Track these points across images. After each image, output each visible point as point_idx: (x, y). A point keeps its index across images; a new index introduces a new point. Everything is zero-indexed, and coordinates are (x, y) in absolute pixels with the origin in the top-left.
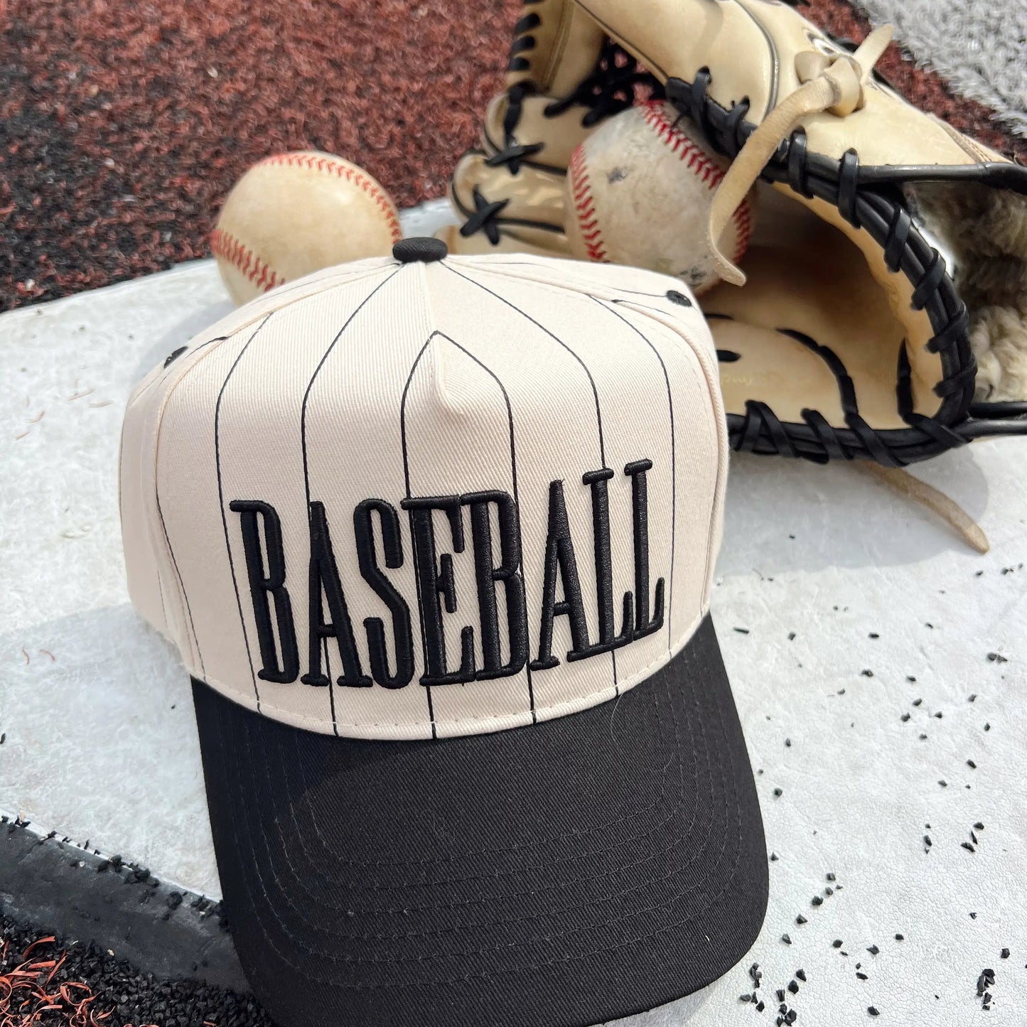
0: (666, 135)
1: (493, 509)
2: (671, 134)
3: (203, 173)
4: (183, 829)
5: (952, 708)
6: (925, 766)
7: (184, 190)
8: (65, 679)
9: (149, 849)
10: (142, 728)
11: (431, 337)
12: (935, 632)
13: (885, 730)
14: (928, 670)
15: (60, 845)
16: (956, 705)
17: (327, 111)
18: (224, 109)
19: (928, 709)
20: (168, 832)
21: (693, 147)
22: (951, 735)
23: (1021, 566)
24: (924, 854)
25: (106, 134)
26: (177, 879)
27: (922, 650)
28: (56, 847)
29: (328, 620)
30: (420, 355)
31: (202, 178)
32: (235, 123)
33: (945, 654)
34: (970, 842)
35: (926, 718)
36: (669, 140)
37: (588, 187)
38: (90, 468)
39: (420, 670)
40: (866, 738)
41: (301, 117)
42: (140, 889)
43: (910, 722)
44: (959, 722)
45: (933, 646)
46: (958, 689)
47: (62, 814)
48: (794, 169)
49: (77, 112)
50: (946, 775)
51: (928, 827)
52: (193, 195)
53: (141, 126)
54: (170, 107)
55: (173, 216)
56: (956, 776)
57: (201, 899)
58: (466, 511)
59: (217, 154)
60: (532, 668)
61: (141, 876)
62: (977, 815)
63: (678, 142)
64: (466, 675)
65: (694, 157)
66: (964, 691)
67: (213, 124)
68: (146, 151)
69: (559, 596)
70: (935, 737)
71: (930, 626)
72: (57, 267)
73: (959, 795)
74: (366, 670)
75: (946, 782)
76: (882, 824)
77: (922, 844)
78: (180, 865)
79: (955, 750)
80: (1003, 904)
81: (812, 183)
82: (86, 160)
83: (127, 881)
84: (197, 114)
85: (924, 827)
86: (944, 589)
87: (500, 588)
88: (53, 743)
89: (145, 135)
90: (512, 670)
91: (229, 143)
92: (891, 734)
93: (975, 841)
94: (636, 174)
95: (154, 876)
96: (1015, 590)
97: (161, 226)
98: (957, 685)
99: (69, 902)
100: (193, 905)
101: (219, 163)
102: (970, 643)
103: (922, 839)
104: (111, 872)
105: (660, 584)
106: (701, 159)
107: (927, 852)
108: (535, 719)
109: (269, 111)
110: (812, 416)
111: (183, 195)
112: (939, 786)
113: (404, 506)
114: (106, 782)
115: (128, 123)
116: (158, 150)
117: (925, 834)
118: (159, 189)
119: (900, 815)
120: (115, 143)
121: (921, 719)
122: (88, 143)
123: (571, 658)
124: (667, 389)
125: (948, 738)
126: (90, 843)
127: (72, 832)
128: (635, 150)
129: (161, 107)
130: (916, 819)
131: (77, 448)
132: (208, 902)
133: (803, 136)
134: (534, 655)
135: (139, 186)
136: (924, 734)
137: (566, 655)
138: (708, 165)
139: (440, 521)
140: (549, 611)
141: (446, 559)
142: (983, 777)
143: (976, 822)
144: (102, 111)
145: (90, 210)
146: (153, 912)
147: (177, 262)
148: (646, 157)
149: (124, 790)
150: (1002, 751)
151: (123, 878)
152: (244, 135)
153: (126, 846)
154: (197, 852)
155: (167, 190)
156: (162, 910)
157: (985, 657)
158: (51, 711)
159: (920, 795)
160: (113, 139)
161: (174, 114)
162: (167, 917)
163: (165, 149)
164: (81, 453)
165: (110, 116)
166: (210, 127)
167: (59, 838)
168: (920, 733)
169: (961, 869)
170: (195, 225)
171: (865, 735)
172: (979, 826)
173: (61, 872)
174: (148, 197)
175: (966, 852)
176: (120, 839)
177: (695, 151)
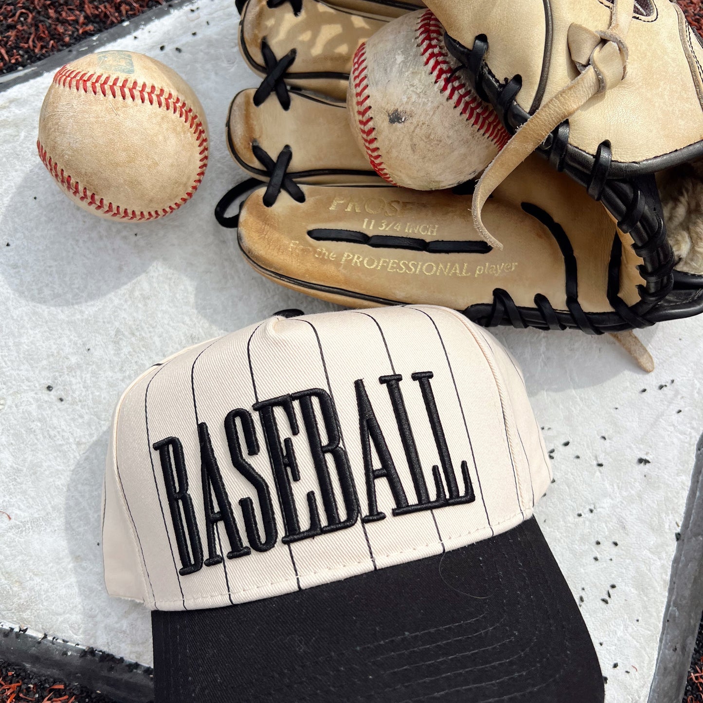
4: (128, 632)
5: (609, 501)
6: (587, 547)
8: (22, 531)
9: (110, 644)
10: (84, 564)
12: (608, 441)
13: (565, 522)
14: (598, 474)
15: (52, 642)
16: (612, 499)
20: (119, 634)
22: (606, 522)
23: (673, 381)
27: (596, 458)
28: (51, 644)
33: (611, 460)
34: (607, 597)
40: (552, 530)
42: (110, 665)
44: (612, 512)
45: (604, 454)
46: (616, 487)
50: (599, 553)
51: (583, 589)
56: (605, 552)
61: (108, 658)
62: (613, 578)
71: (604, 438)
73: (605, 565)
75: (598, 557)
78: (131, 653)
79: (607, 533)
80: (619, 634)
83: (101, 661)
85: (580, 589)
86: (617, 406)
88: (28, 581)
92: (569, 525)
93: (609, 596)
96: (666, 403)
98: (615, 485)
102: (628, 450)
103: (579, 598)
107: (580, 606)
110: (541, 300)
112: (594, 560)
114: (71, 605)
117: (581, 595)
130: (577, 585)
142: (621, 552)
143: (612, 584)
150: (635, 531)
151: (98, 659)
153: (95, 642)
154: (140, 645)
157: (636, 460)
158: (20, 558)
159: (581, 567)
167: (50, 638)
169: (599, 615)
171: (552, 527)
172: (613, 587)
173: (58, 658)
175: (603, 603)
176: (90, 639)
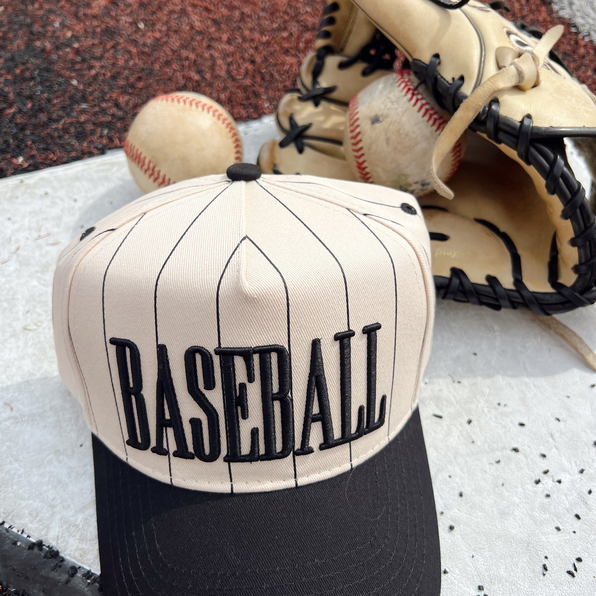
0: (409, 95)
1: (274, 357)
2: (413, 95)
3: (130, 91)
4: (81, 527)
5: (568, 476)
6: (547, 516)
7: (117, 102)
8: (18, 422)
9: (59, 538)
10: (61, 458)
11: (241, 242)
12: (562, 424)
13: (523, 489)
14: (554, 450)
15: (7, 530)
16: (571, 475)
17: (209, 53)
18: (146, 50)
19: (552, 476)
20: (71, 527)
21: (427, 104)
22: (566, 495)
24: (542, 576)
25: (74, 63)
26: (75, 558)
27: (552, 436)
28: (5, 531)
29: (167, 416)
30: (232, 255)
31: (130, 94)
32: (153, 58)
33: (566, 439)
34: (572, 570)
35: (551, 482)
36: (411, 99)
37: (358, 126)
38: (44, 285)
39: (224, 451)
40: (511, 494)
41: (192, 56)
42: (53, 562)
43: (540, 485)
44: (572, 487)
45: (559, 434)
46: (573, 464)
47: (9, 511)
48: (490, 125)
49: (58, 48)
50: (560, 523)
51: (546, 558)
52: (123, 105)
53: (95, 58)
54: (113, 47)
55: (110, 118)
56: (567, 524)
57: (89, 572)
58: (256, 358)
59: (139, 79)
60: (296, 454)
61: (54, 554)
62: (578, 552)
63: (417, 100)
64: (253, 457)
65: (427, 111)
66: (577, 466)
67: (139, 59)
68: (97, 75)
69: (316, 410)
70: (555, 496)
71: (558, 420)
72: (38, 149)
73: (568, 537)
74: (191, 449)
75: (561, 528)
76: (517, 553)
77: (541, 569)
78: (77, 549)
79: (568, 506)
81: (501, 136)
82: (61, 80)
83: (45, 557)
84: (129, 52)
85: (543, 558)
86: (569, 395)
87: (277, 405)
88: (7, 464)
89: (97, 64)
90: (283, 455)
91: (147, 72)
92: (527, 492)
93: (576, 570)
94: (389, 120)
95: (62, 555)
97: (102, 125)
98: (572, 462)
99: (11, 566)
100: (84, 575)
101: (140, 85)
102: (583, 433)
103: (542, 566)
104: (36, 550)
105: (384, 399)
106: (431, 112)
107: (544, 575)
108: (296, 484)
109: (173, 51)
110: (492, 280)
111: (117, 105)
112: (555, 530)
113: (217, 353)
114: (37, 492)
115: (87, 56)
116: (104, 74)
117: (545, 563)
118: (104, 100)
119: (529, 548)
120: (79, 69)
121: (548, 483)
122: (63, 69)
123: (322, 448)
124: (394, 278)
125: (564, 498)
126: (25, 531)
127: (14, 523)
128: (389, 105)
129: (108, 46)
130: (539, 552)
131: (37, 272)
132: (93, 574)
133: (497, 104)
134: (298, 446)
135: (91, 98)
136: (548, 493)
137: (318, 445)
138: (435, 116)
139: (239, 363)
140: (308, 419)
141: (243, 386)
142: (585, 526)
143: (577, 557)
144: (73, 48)
145: (61, 113)
146: (59, 578)
147: (110, 149)
148: (396, 109)
149: (47, 498)
151: (43, 554)
152: (157, 66)
153: (46, 535)
154: (88, 542)
155: (107, 101)
156: (64, 577)
157: (592, 443)
158: (8, 443)
159: (542, 535)
160: (77, 67)
161: (116, 52)
162: (68, 582)
163: (109, 74)
164: (39, 275)
165: (77, 52)
166: (137, 61)
167: (6, 526)
168: (546, 492)
169: (565, 588)
170: (122, 125)
171: (510, 492)
172: (579, 560)
173: (6, 547)
174: (95, 105)
175: (569, 577)
176: (43, 530)
177: (427, 107)
